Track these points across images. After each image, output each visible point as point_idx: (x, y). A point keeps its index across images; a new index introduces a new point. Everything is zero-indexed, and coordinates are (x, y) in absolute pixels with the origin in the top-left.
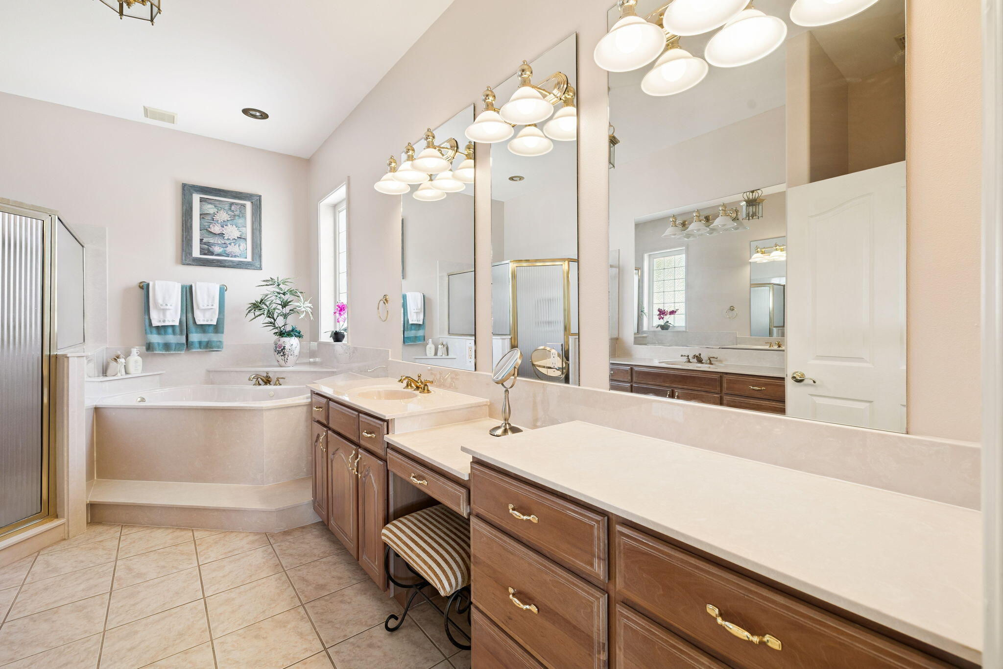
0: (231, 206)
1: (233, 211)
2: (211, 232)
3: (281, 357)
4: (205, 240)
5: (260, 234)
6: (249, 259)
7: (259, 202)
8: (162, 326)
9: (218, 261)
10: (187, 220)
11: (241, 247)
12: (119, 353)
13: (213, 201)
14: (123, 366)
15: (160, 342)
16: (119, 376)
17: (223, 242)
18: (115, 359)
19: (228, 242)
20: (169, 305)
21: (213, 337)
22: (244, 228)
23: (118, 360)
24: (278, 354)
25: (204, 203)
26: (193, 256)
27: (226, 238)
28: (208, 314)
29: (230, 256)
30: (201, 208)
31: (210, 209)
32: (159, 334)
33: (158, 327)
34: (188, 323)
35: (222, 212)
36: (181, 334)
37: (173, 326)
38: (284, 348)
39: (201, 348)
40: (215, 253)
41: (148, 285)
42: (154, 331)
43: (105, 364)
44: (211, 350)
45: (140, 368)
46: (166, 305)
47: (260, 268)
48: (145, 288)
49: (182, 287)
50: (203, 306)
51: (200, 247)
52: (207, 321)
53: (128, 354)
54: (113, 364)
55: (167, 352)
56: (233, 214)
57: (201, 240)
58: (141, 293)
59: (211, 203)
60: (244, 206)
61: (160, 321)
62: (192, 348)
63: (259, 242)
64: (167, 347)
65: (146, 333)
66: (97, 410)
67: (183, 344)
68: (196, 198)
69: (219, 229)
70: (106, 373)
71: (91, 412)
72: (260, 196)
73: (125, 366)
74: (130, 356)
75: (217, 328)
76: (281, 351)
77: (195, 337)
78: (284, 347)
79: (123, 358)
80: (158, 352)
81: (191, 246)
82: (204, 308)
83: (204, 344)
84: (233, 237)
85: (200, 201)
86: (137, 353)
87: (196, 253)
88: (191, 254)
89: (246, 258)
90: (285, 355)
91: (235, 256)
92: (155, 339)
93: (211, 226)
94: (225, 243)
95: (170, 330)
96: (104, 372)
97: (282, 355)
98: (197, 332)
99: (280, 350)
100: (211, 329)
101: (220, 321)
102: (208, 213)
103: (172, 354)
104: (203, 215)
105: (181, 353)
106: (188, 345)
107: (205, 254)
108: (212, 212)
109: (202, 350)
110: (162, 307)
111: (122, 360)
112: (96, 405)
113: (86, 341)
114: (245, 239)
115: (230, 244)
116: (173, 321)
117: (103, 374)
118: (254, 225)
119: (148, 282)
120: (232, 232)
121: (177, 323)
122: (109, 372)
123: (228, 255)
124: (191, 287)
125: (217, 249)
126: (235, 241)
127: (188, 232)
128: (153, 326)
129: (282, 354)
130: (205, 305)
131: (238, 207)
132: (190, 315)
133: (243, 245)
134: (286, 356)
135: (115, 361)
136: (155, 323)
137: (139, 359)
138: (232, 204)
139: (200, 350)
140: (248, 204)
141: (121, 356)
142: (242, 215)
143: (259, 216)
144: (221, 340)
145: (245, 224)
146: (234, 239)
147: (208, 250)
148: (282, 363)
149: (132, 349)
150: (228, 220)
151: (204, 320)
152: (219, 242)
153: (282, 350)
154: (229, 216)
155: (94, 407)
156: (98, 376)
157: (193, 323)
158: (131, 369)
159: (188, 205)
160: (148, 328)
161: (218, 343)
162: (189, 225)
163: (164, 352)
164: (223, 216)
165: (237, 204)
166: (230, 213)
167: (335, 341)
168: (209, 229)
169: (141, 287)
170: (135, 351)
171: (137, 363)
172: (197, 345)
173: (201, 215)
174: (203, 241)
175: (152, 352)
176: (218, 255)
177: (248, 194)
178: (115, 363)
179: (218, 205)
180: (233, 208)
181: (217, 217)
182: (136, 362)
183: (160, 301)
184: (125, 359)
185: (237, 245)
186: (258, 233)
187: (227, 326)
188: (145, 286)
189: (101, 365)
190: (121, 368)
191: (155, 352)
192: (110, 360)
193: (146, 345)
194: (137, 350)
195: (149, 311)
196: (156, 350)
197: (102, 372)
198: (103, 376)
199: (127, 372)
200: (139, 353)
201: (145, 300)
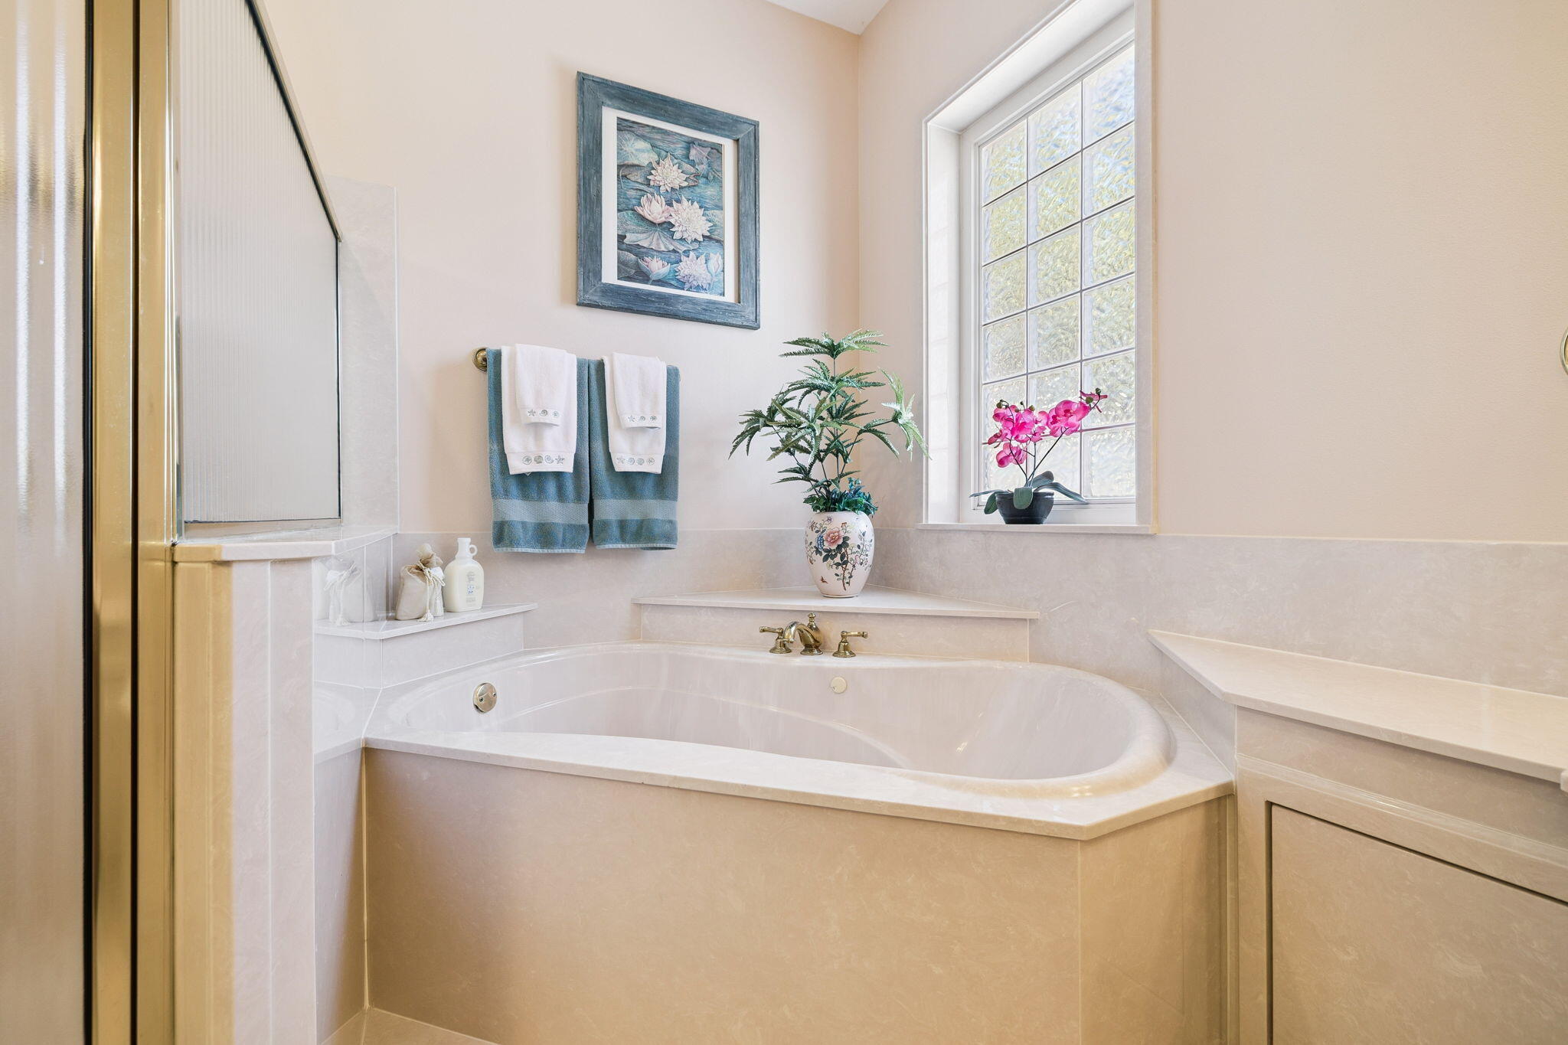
0: (688, 149)
1: (693, 164)
2: (643, 218)
3: (834, 570)
4: (630, 238)
5: (756, 229)
6: (730, 297)
7: (752, 139)
8: (533, 473)
9: (662, 298)
10: (589, 180)
11: (712, 264)
12: (428, 549)
13: (648, 130)
14: (439, 591)
15: (526, 520)
16: (430, 622)
17: (671, 248)
18: (417, 568)
19: (682, 248)
20: (551, 412)
21: (654, 509)
22: (717, 212)
23: (427, 571)
24: (825, 559)
25: (627, 136)
26: (604, 280)
27: (677, 236)
28: (643, 442)
29: (687, 286)
30: (620, 149)
31: (641, 152)
32: (525, 496)
33: (521, 477)
34: (594, 467)
35: (667, 162)
36: (579, 498)
37: (558, 475)
38: (845, 544)
39: (624, 541)
40: (653, 277)
41: (498, 355)
42: (514, 489)
43: (390, 581)
44: (650, 545)
45: (480, 594)
46: (545, 412)
47: (754, 326)
48: (489, 363)
49: (581, 365)
50: (632, 419)
51: (619, 258)
52: (641, 462)
53: (449, 556)
54: (413, 583)
55: (546, 551)
56: (693, 170)
57: (621, 238)
58: (480, 381)
59: (643, 137)
60: (717, 149)
61: (528, 460)
62: (604, 541)
63: (752, 250)
64: (544, 535)
65: (494, 493)
66: (369, 754)
67: (583, 526)
68: (610, 117)
69: (661, 210)
70: (394, 612)
72: (756, 125)
73: (443, 589)
74: (454, 559)
75: (664, 483)
76: (837, 551)
77: (611, 508)
78: (846, 539)
79: (437, 565)
80: (524, 550)
81: (599, 253)
82: (634, 425)
83: (633, 528)
84: (694, 236)
85: (619, 130)
86: (472, 550)
87: (610, 275)
88: (598, 274)
89: (723, 294)
90: (846, 563)
91: (699, 288)
92: (518, 511)
93: (643, 200)
94: (674, 251)
95: (551, 487)
96: (391, 605)
97: (838, 564)
98: (615, 496)
99: (834, 547)
100: (650, 483)
101: (670, 461)
102: (636, 162)
103: (558, 555)
104: (625, 169)
105: (573, 554)
106: (593, 532)
107: (629, 279)
108: (645, 163)
109: (627, 546)
110: (534, 419)
111: (436, 572)
112: (367, 741)
113: (344, 513)
114: (720, 242)
115: (687, 253)
116: (560, 460)
117: (388, 613)
118: (742, 203)
119: (497, 348)
120: (690, 220)
121: (568, 467)
122: (405, 607)
123: (681, 285)
124: (601, 365)
125: (657, 267)
126: (696, 245)
127: (592, 212)
128: (511, 473)
129: (838, 559)
130: (637, 418)
131: (705, 152)
132: (598, 446)
133: (715, 258)
134: (849, 566)
135: (418, 574)
136: (517, 466)
137: (476, 567)
138: (691, 143)
139: (623, 546)
140: (728, 146)
141: (436, 559)
142: (713, 177)
143: (752, 181)
144: (671, 518)
145: (721, 198)
146: (696, 240)
147: (637, 266)
148: (835, 585)
149: (459, 541)
150: (681, 188)
151: (632, 461)
152: (663, 248)
153: (839, 547)
154: (685, 176)
155: (362, 745)
156: (376, 620)
157: (607, 470)
158: (459, 598)
159: (590, 136)
160: (498, 477)
161: (667, 526)
162: (593, 192)
163: (537, 551)
164: (670, 175)
165: (702, 144)
166: (687, 167)
167: (1008, 522)
168: (639, 209)
169: (483, 365)
170: (465, 545)
171: (473, 580)
172: (615, 530)
173: (620, 167)
174: (625, 241)
175: (509, 549)
176: (660, 282)
177: (729, 116)
178: (418, 580)
179: (659, 143)
180: (693, 153)
181: (657, 177)
182: (470, 577)
183: (529, 400)
184: (443, 567)
185: (703, 258)
186: (751, 227)
187: (686, 481)
188: (490, 360)
189: (385, 585)
190: (434, 597)
191: (515, 550)
192: (404, 571)
193: (494, 528)
194: (471, 544)
195: (502, 430)
196: (518, 545)
197: (385, 608)
198: (388, 619)
199: (448, 610)
200: (475, 553)
201: (489, 400)
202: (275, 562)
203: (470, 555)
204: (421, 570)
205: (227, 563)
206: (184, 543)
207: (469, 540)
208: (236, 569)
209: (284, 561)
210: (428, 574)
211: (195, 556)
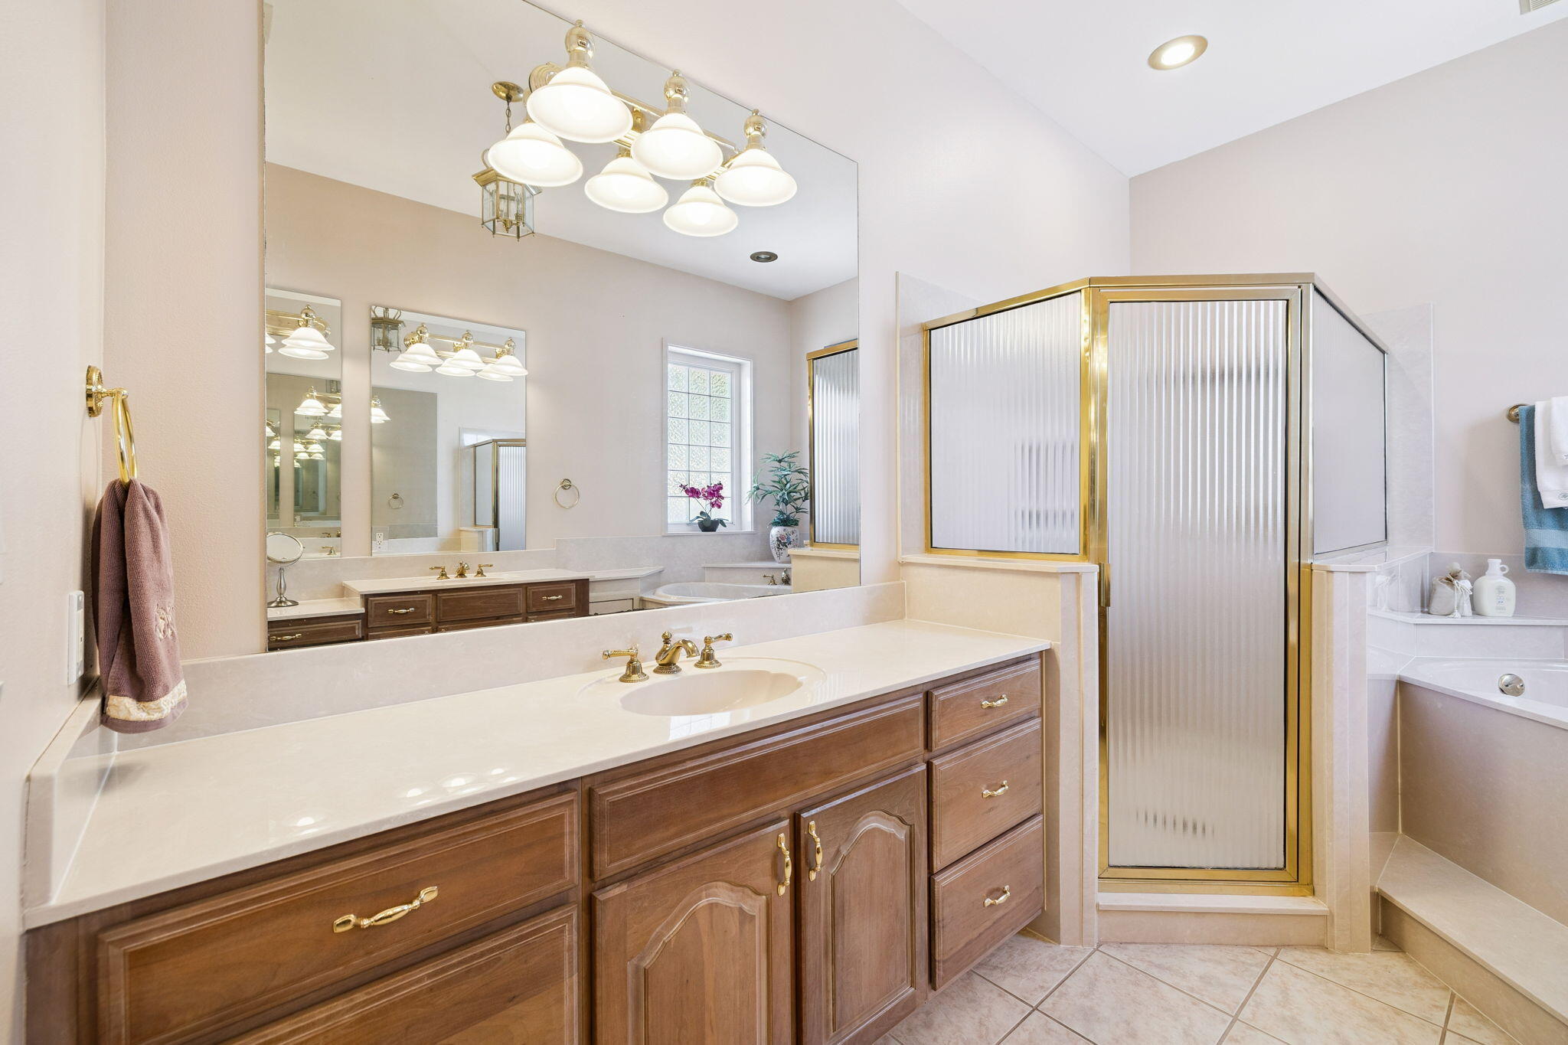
12: (1457, 566)
14: (1467, 597)
16: (1459, 618)
18: (1447, 579)
23: (1455, 582)
32: (1562, 527)
33: (1557, 511)
41: (1531, 412)
42: (1549, 520)
43: (1427, 586)
45: (1511, 606)
48: (1524, 419)
53: (1479, 571)
54: (1444, 590)
58: (1516, 431)
61: (1565, 496)
65: (1526, 525)
66: (1403, 687)
70: (1428, 606)
71: (1389, 691)
73: (1472, 597)
74: (1484, 574)
79: (1466, 578)
80: (1560, 573)
86: (1503, 569)
92: (1554, 539)
96: (1425, 604)
111: (1466, 584)
112: (1401, 676)
113: (1389, 536)
117: (1422, 606)
119: (1531, 404)
122: (1436, 605)
128: (1546, 507)
135: (1448, 584)
136: (1552, 502)
137: (1509, 585)
141: (1463, 574)
149: (1490, 561)
155: (1396, 678)
156: (1413, 612)
158: (1488, 603)
160: (1530, 510)
169: (1513, 418)
170: (1496, 564)
171: (1503, 592)
175: (1542, 571)
178: (1448, 588)
182: (1500, 590)
184: (1473, 582)
188: (1523, 416)
189: (1419, 589)
190: (1462, 602)
191: (1550, 572)
192: (1436, 580)
193: (1526, 553)
194: (1501, 564)
195: (1535, 473)
196: (1553, 567)
197: (1420, 604)
198: (1422, 612)
199: (1476, 611)
200: (1506, 572)
201: (1522, 448)
202: (1350, 572)
203: (1500, 573)
204: (1451, 581)
205: (1332, 572)
206: (1315, 563)
207: (1500, 561)
208: (1335, 574)
209: (1353, 573)
210: (1456, 585)
211: (1320, 567)
